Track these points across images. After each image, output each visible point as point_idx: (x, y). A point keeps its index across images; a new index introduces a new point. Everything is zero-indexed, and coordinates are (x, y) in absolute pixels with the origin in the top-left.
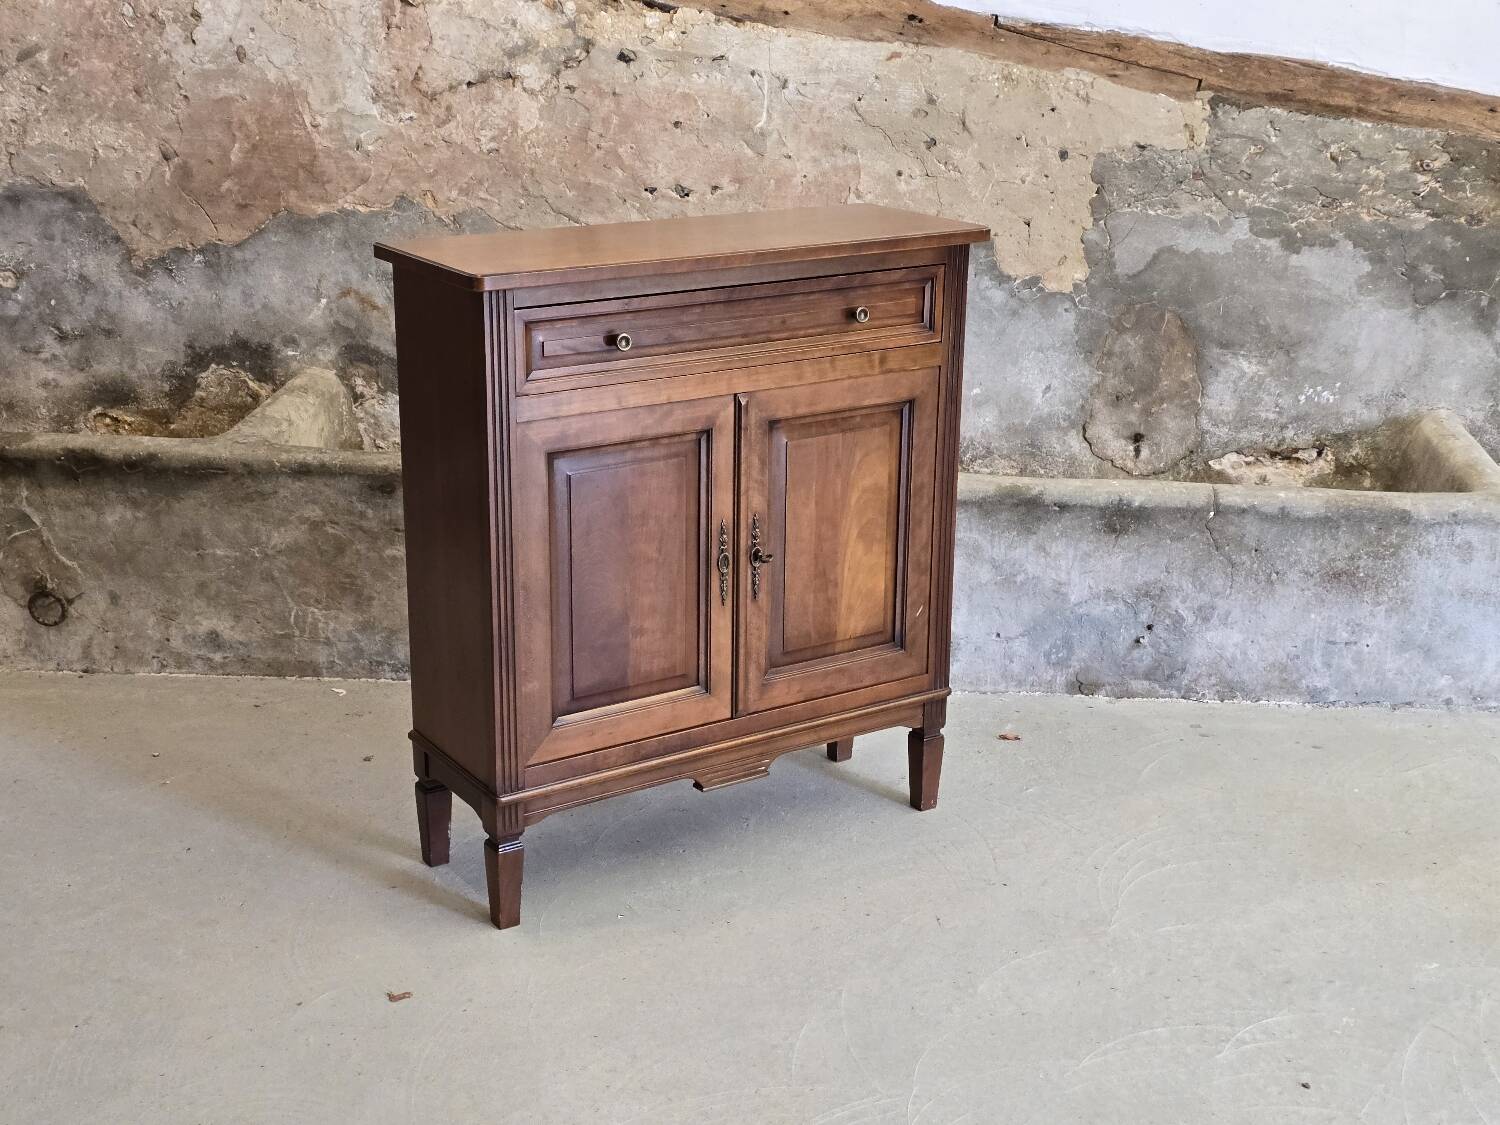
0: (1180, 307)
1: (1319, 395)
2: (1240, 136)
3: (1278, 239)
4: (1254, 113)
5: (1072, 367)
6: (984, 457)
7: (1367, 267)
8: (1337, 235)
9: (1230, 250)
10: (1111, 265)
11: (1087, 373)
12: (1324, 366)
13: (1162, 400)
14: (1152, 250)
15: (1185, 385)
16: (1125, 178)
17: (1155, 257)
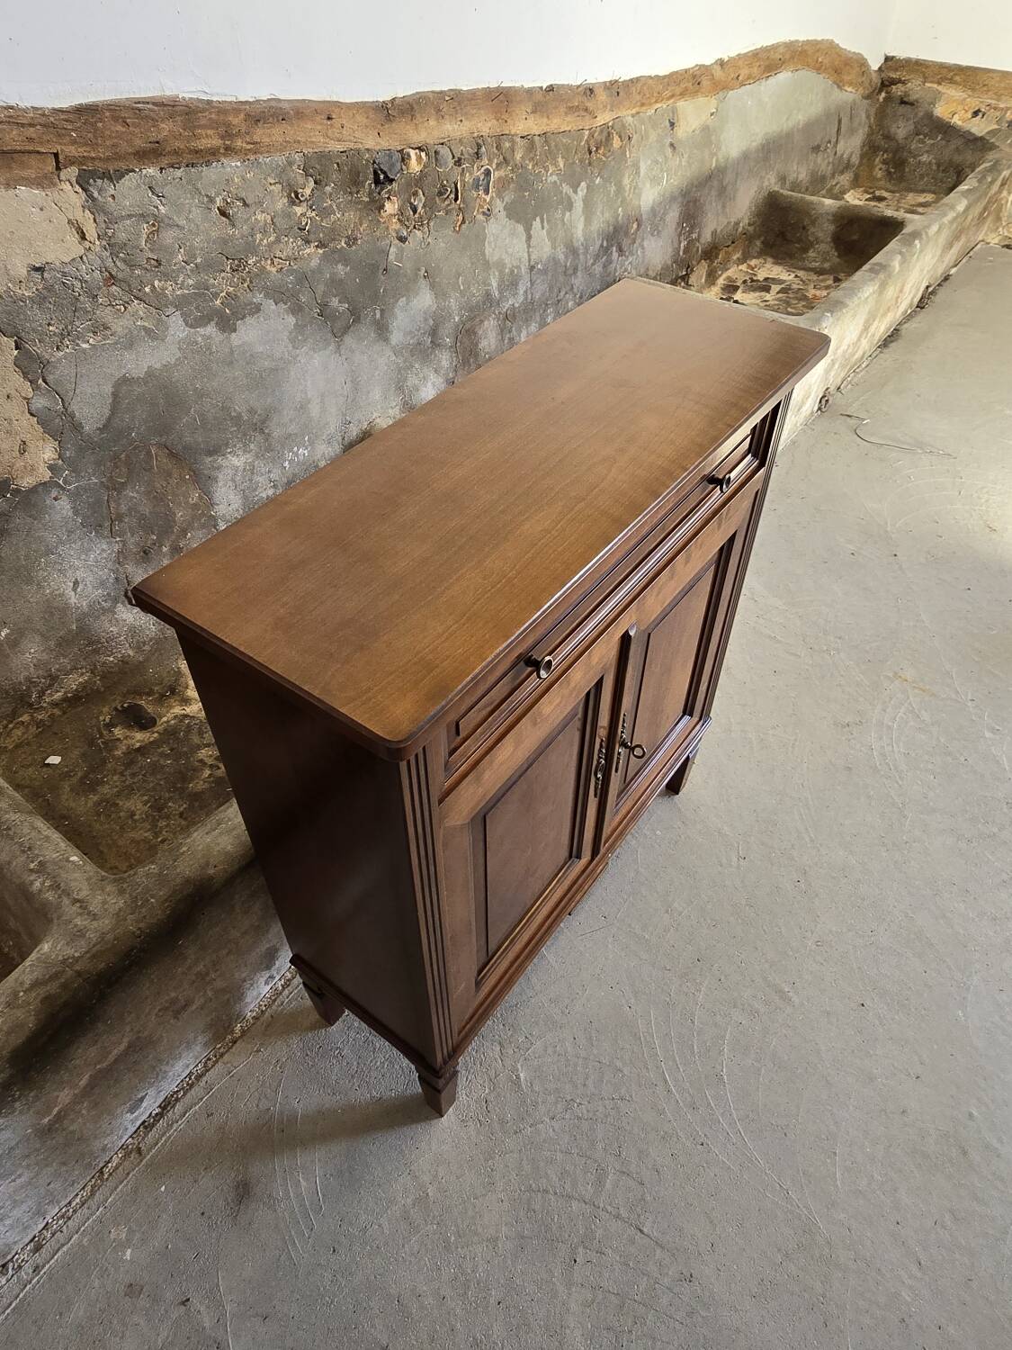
0: (161, 436)
1: (296, 454)
2: (130, 216)
3: (213, 323)
4: (129, 181)
5: (87, 551)
6: (51, 686)
7: (291, 320)
8: (259, 298)
9: (179, 355)
10: (77, 427)
11: (104, 547)
12: (293, 428)
13: (184, 532)
14: (108, 389)
15: (195, 506)
16: (37, 316)
17: (115, 395)
